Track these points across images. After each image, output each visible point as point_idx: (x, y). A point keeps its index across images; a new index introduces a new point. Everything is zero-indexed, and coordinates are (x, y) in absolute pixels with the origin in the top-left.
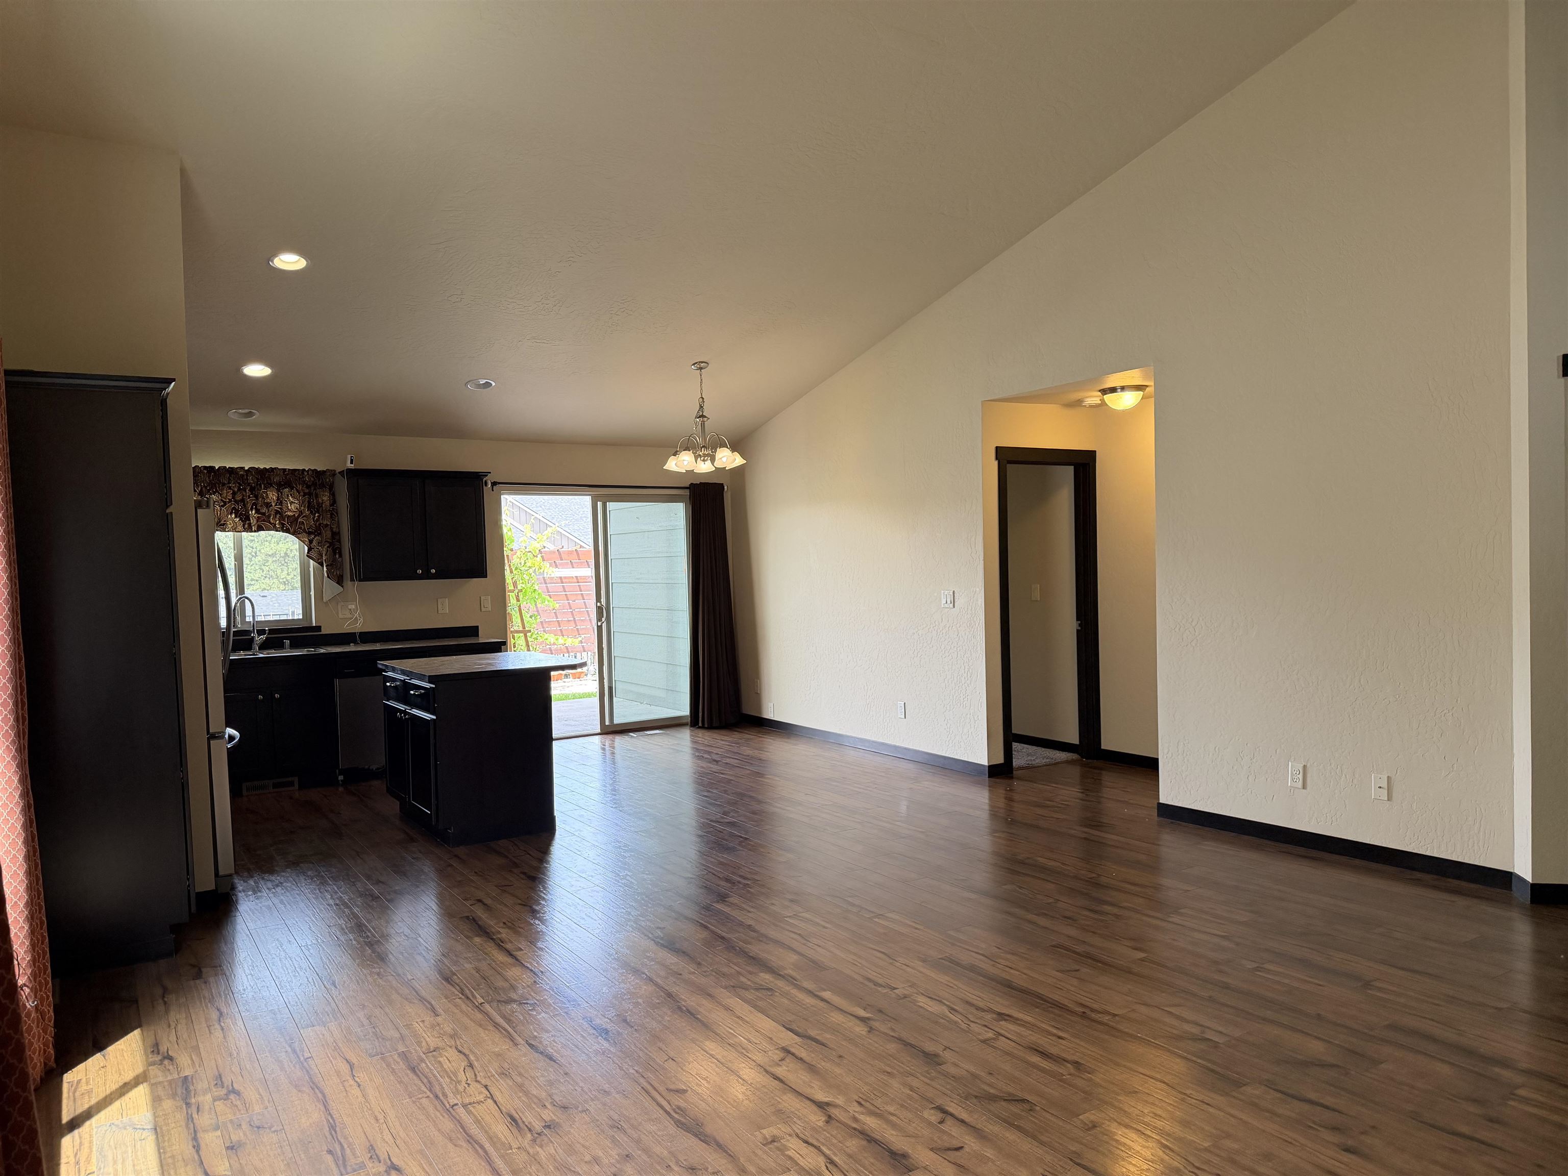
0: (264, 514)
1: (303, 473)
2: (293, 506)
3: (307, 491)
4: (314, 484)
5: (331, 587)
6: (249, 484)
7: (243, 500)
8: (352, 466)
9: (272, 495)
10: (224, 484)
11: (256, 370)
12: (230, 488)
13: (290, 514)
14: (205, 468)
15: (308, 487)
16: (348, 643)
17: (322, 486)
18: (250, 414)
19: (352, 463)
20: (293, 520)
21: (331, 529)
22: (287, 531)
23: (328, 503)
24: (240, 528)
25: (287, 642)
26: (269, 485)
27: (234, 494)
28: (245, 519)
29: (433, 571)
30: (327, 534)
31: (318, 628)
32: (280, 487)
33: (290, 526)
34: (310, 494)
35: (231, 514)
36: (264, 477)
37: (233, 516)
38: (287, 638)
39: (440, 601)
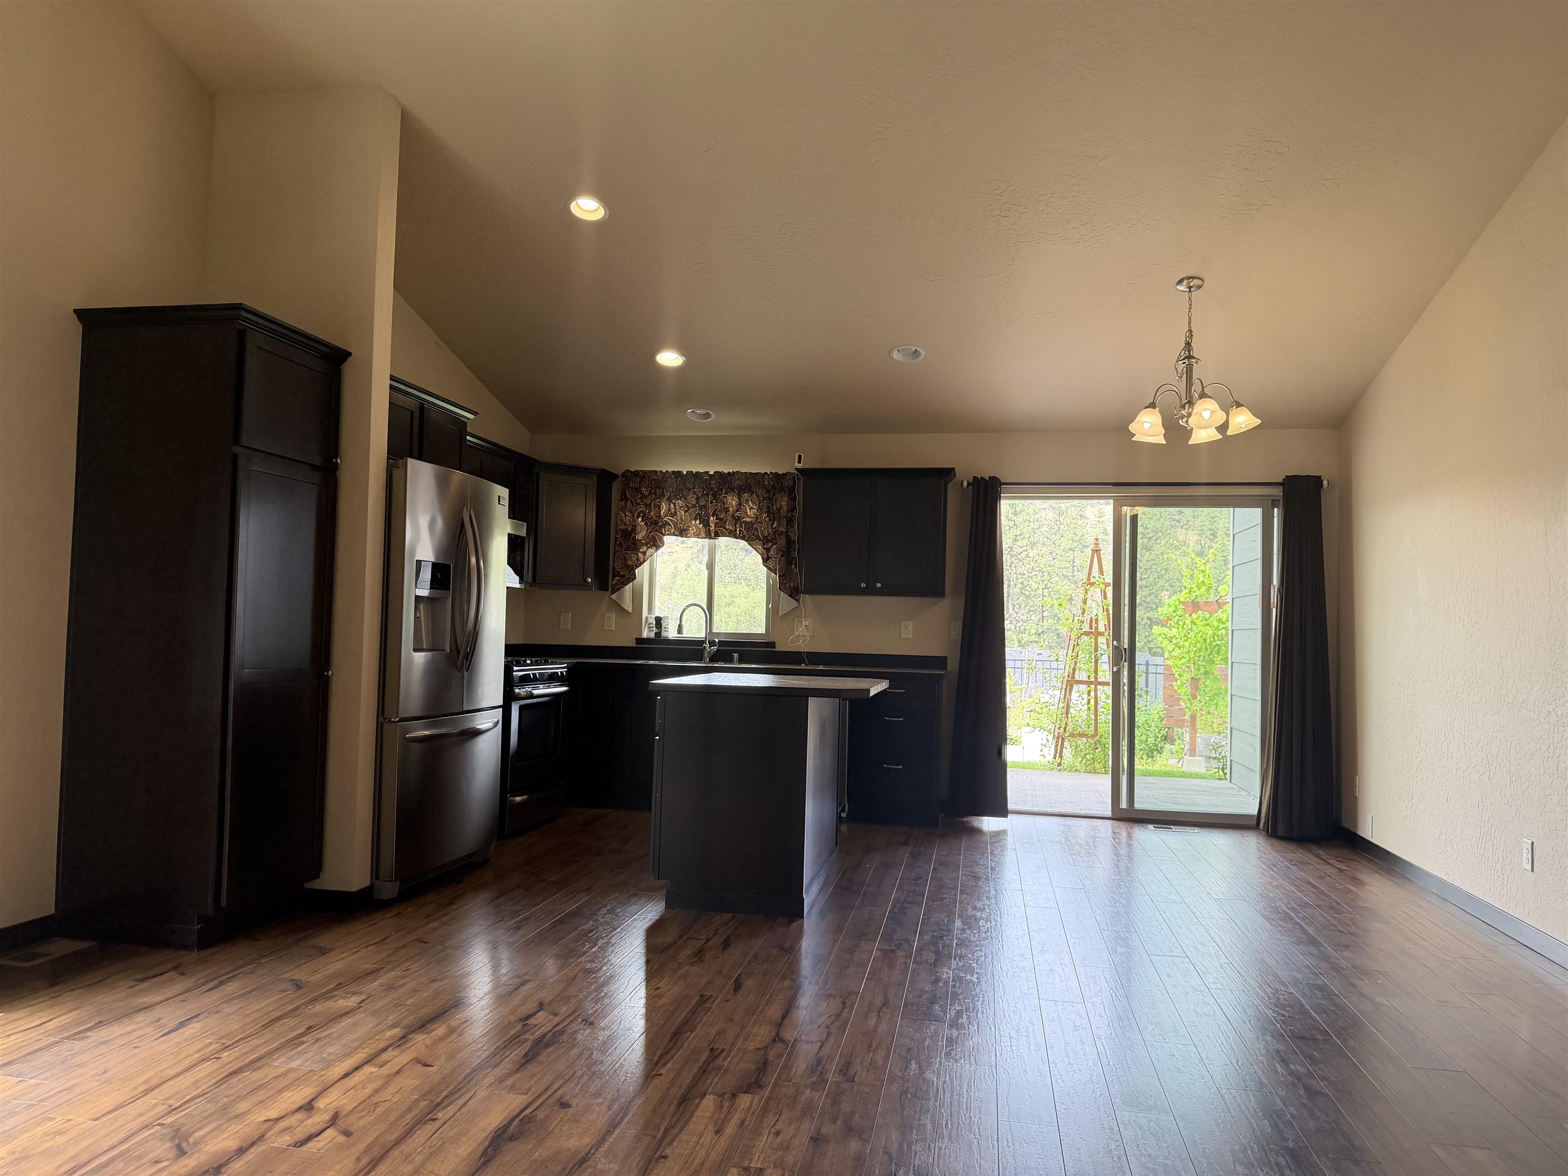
0: (721, 519)
1: (764, 477)
2: (751, 511)
3: (766, 495)
4: (773, 487)
5: (787, 603)
6: (712, 489)
7: (705, 506)
8: (800, 466)
9: (732, 501)
10: (689, 489)
11: (669, 359)
12: (694, 493)
13: (748, 520)
14: (673, 472)
15: (768, 492)
16: (800, 664)
17: (782, 489)
18: (707, 416)
19: (799, 462)
20: (749, 526)
21: (788, 537)
22: (743, 538)
23: (785, 508)
24: (703, 534)
25: (736, 655)
26: (731, 489)
27: (698, 499)
28: (706, 524)
29: (879, 585)
30: (782, 541)
31: (773, 645)
32: (740, 491)
33: (749, 534)
34: (770, 499)
35: (695, 520)
36: (725, 482)
37: (698, 522)
38: (736, 652)
39: (903, 623)
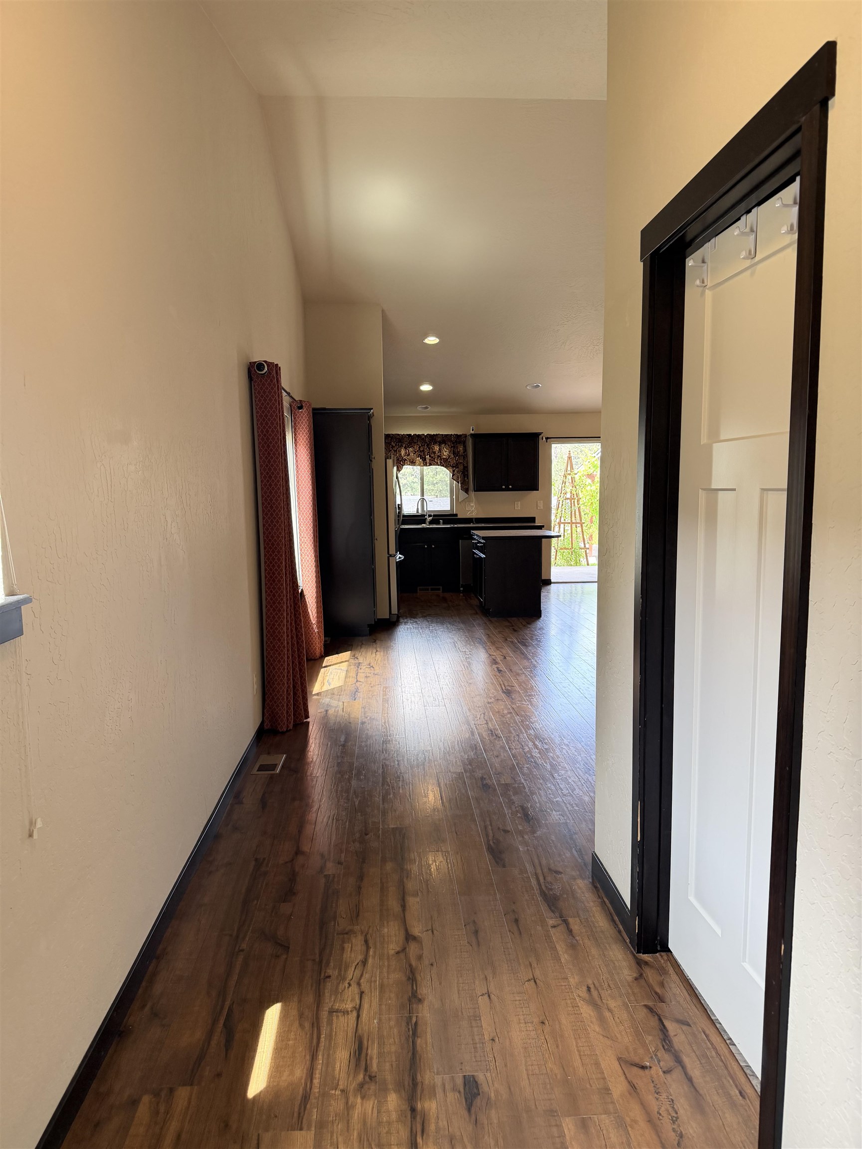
0: (432, 457)
1: (451, 436)
2: (446, 453)
3: (453, 445)
4: (456, 441)
5: (463, 495)
6: (426, 443)
7: (423, 451)
8: (473, 432)
9: (437, 448)
10: (415, 443)
11: (426, 388)
12: (418, 445)
13: (444, 457)
14: (407, 435)
15: (453, 443)
16: (470, 523)
17: (460, 443)
18: (427, 408)
19: (473, 431)
20: (446, 460)
21: (463, 465)
22: (443, 466)
23: (462, 451)
24: (422, 464)
25: (441, 521)
26: (435, 443)
27: (420, 447)
28: (424, 459)
29: (510, 487)
30: (461, 467)
31: (456, 515)
32: (440, 444)
33: (445, 463)
34: (454, 447)
35: (418, 457)
36: (433, 438)
37: (419, 458)
38: (441, 519)
39: (516, 503)
